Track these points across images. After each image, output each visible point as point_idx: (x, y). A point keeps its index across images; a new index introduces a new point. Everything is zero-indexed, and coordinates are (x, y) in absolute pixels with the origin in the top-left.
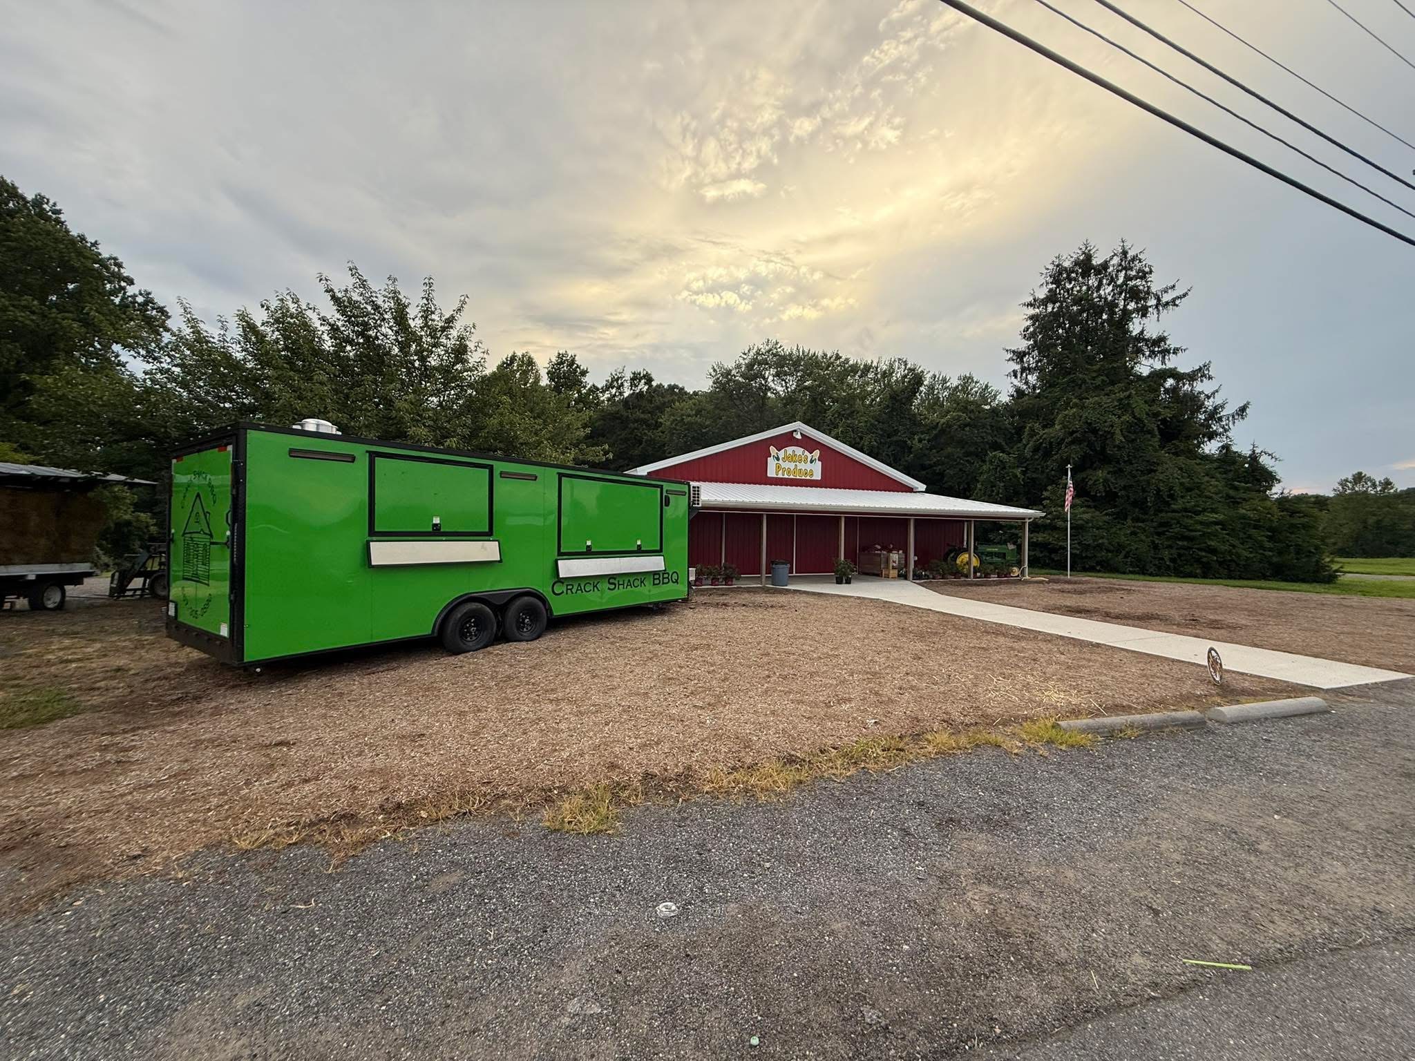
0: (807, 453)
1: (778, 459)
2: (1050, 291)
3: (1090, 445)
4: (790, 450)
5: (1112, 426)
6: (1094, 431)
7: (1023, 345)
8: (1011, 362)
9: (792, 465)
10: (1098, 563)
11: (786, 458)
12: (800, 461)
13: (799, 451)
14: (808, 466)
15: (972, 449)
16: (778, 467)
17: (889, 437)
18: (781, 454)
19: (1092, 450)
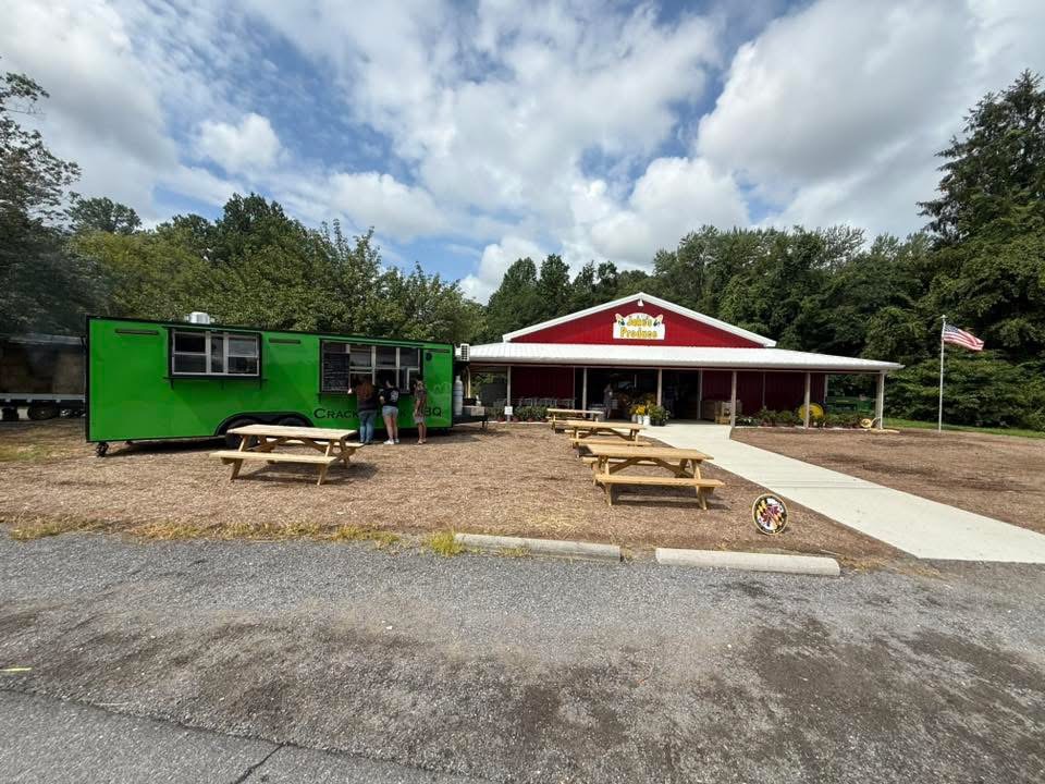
0: (651, 318)
1: (623, 324)
2: (977, 133)
3: (1007, 293)
4: (634, 316)
5: (1035, 271)
6: (1012, 278)
7: (940, 196)
8: (925, 216)
9: (636, 329)
10: (1003, 419)
11: (632, 323)
12: (644, 325)
13: (642, 316)
14: (652, 329)
15: (866, 305)
16: (623, 331)
17: (782, 299)
18: (626, 320)
19: (1006, 297)
